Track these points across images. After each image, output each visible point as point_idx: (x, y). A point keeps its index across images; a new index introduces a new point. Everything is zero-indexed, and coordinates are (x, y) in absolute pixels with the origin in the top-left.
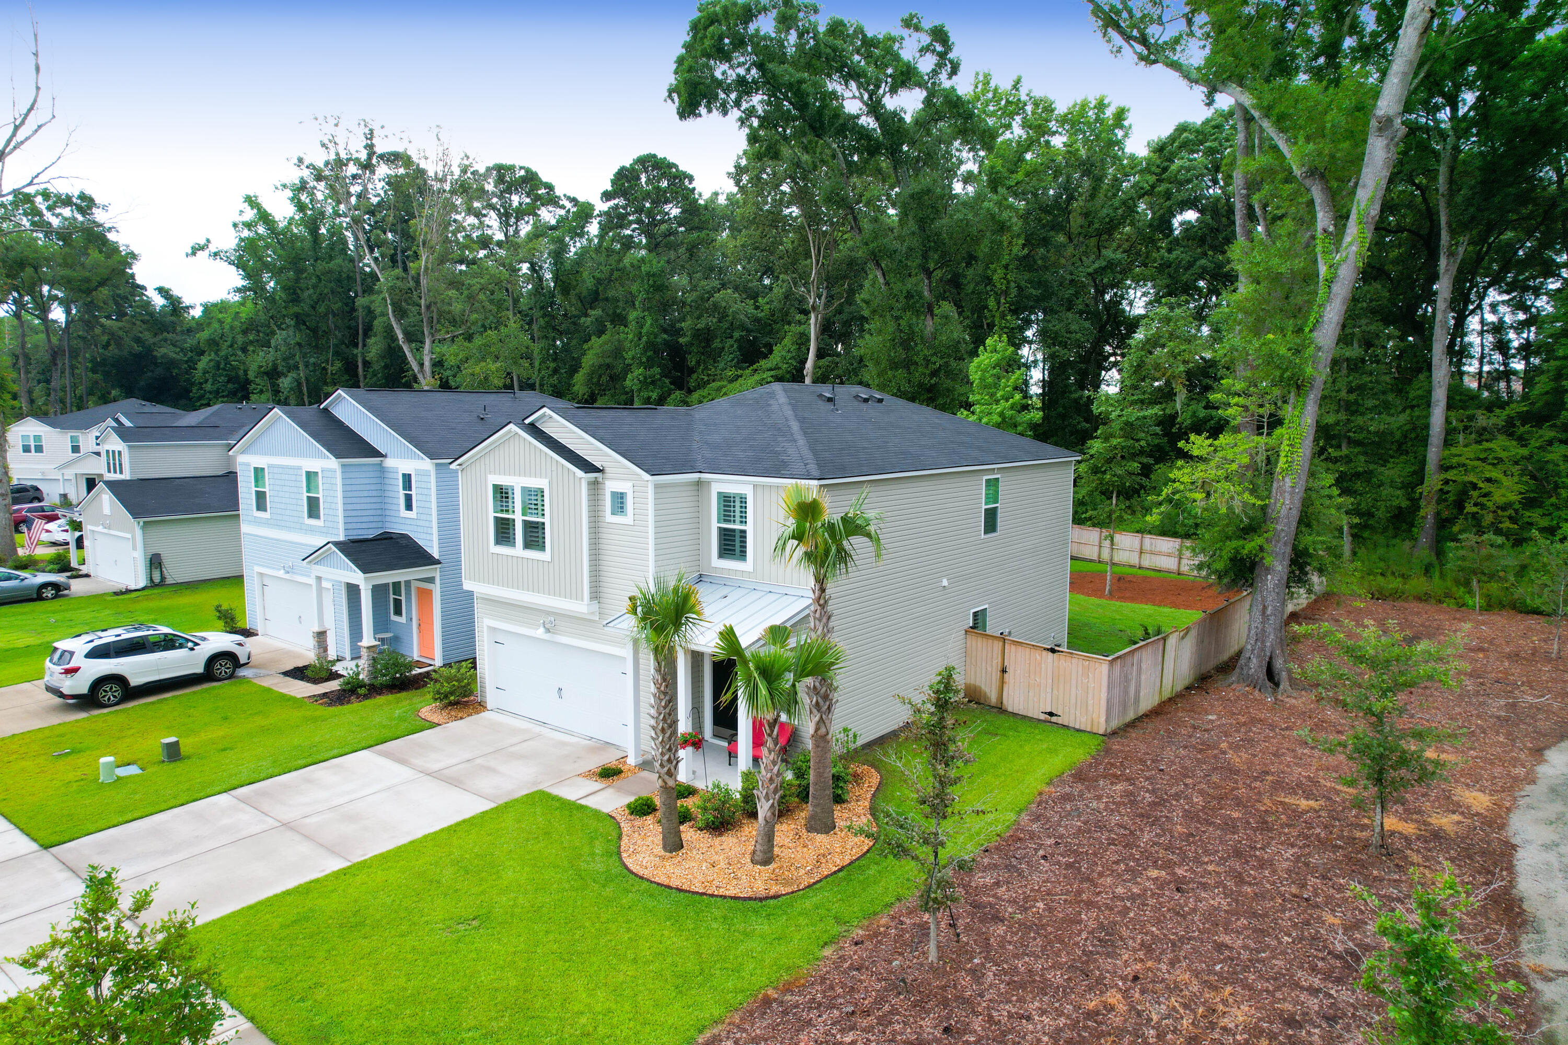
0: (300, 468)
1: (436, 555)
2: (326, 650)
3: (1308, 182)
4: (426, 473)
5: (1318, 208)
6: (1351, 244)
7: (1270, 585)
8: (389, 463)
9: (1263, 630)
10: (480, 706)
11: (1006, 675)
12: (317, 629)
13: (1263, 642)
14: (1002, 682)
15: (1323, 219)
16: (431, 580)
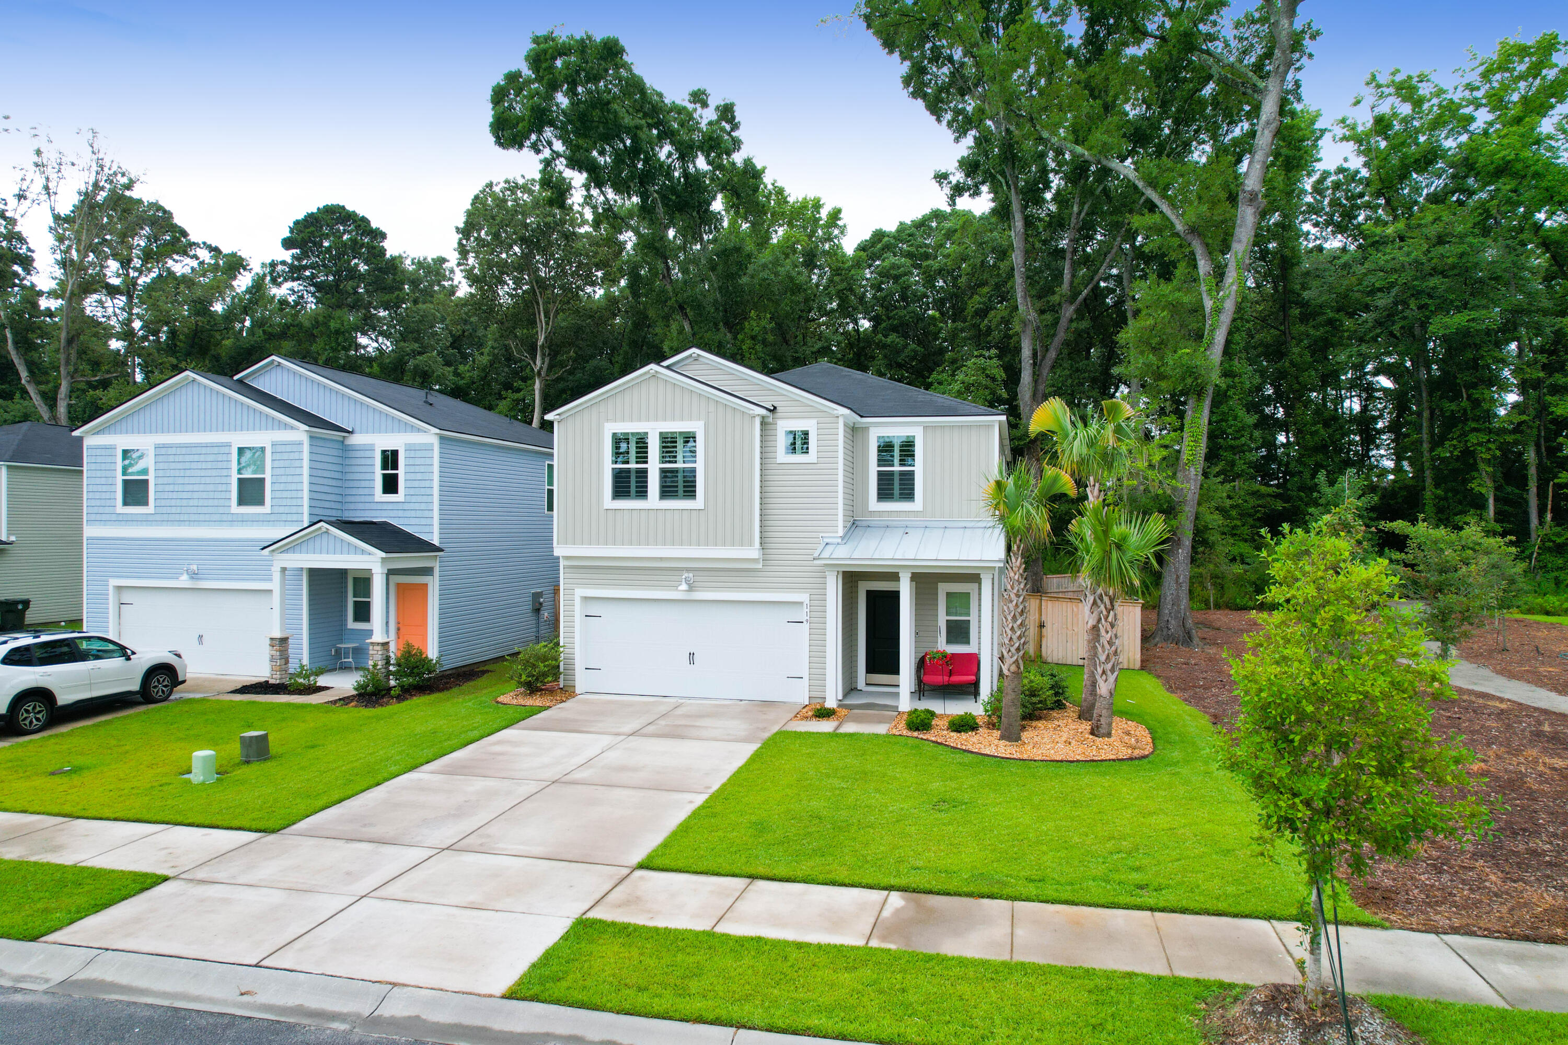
0: (229, 445)
1: (436, 542)
2: (287, 662)
3: (1189, 237)
4: (428, 448)
5: (1198, 257)
6: (1232, 284)
7: (1181, 558)
8: (357, 440)
9: (1178, 596)
10: (568, 692)
11: (1044, 630)
12: (278, 634)
13: (1179, 605)
14: (1041, 636)
15: (1204, 266)
16: (428, 571)
